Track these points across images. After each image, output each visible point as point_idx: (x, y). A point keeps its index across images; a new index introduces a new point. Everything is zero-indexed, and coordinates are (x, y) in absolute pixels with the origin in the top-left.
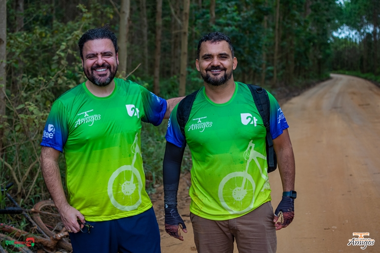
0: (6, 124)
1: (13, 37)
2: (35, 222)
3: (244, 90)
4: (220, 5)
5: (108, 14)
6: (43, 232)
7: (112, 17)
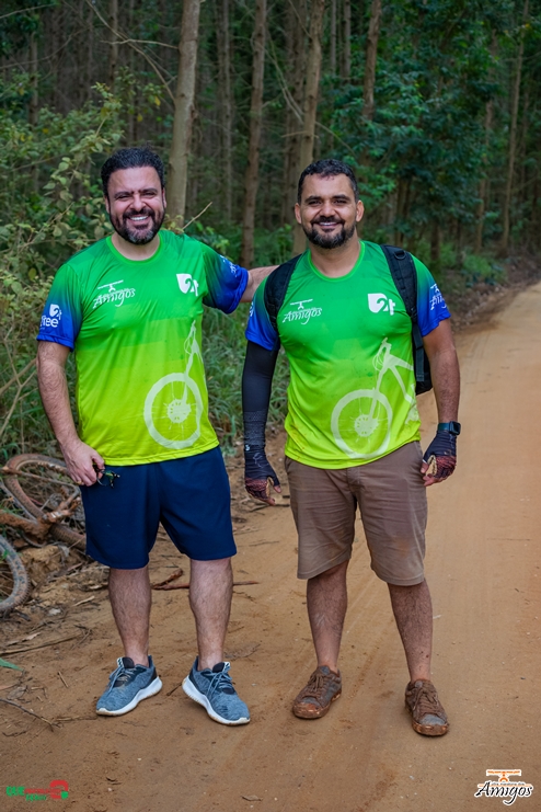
2: (10, 490)
3: (375, 255)
4: (386, 79)
5: (151, 98)
6: (24, 509)
7: (158, 102)
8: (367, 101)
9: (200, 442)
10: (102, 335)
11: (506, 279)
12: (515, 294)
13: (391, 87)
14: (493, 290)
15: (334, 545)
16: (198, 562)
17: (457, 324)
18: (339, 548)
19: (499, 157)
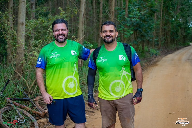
0: (24, 61)
1: (29, 22)
2: (36, 105)
3: (121, 46)
4: (130, 8)
5: (75, 12)
6: (39, 109)
7: (76, 13)
8: (126, 13)
9: (77, 93)
10: (52, 66)
11: (160, 54)
12: (162, 58)
13: (131, 10)
14: (157, 57)
15: (111, 120)
16: (77, 124)
17: (148, 65)
18: (112, 120)
19: (158, 26)
